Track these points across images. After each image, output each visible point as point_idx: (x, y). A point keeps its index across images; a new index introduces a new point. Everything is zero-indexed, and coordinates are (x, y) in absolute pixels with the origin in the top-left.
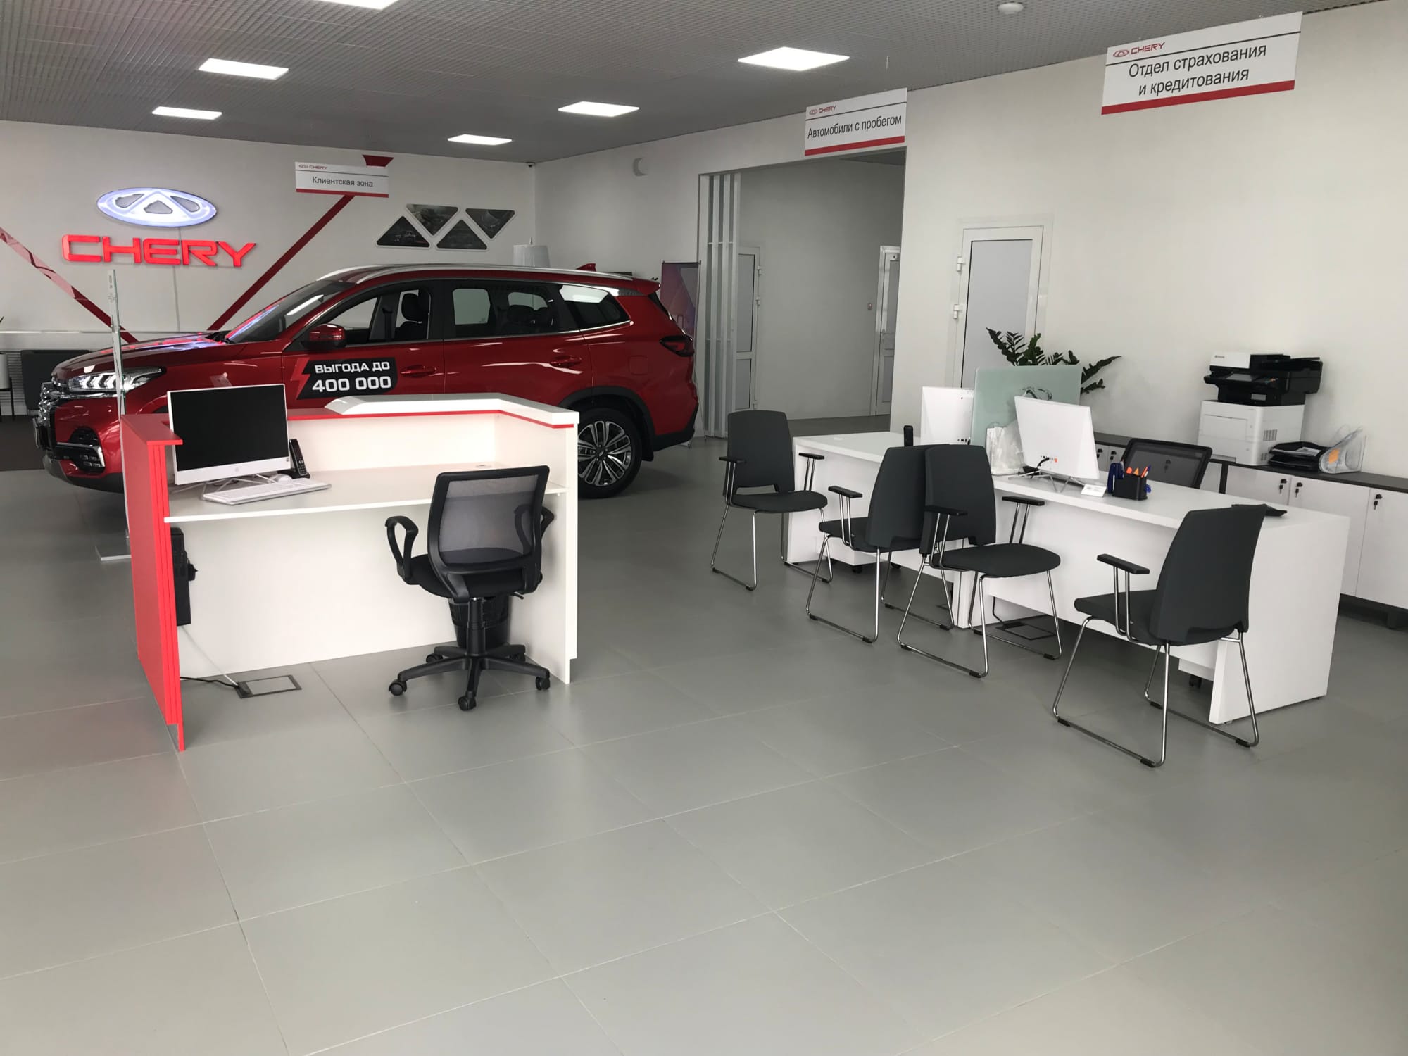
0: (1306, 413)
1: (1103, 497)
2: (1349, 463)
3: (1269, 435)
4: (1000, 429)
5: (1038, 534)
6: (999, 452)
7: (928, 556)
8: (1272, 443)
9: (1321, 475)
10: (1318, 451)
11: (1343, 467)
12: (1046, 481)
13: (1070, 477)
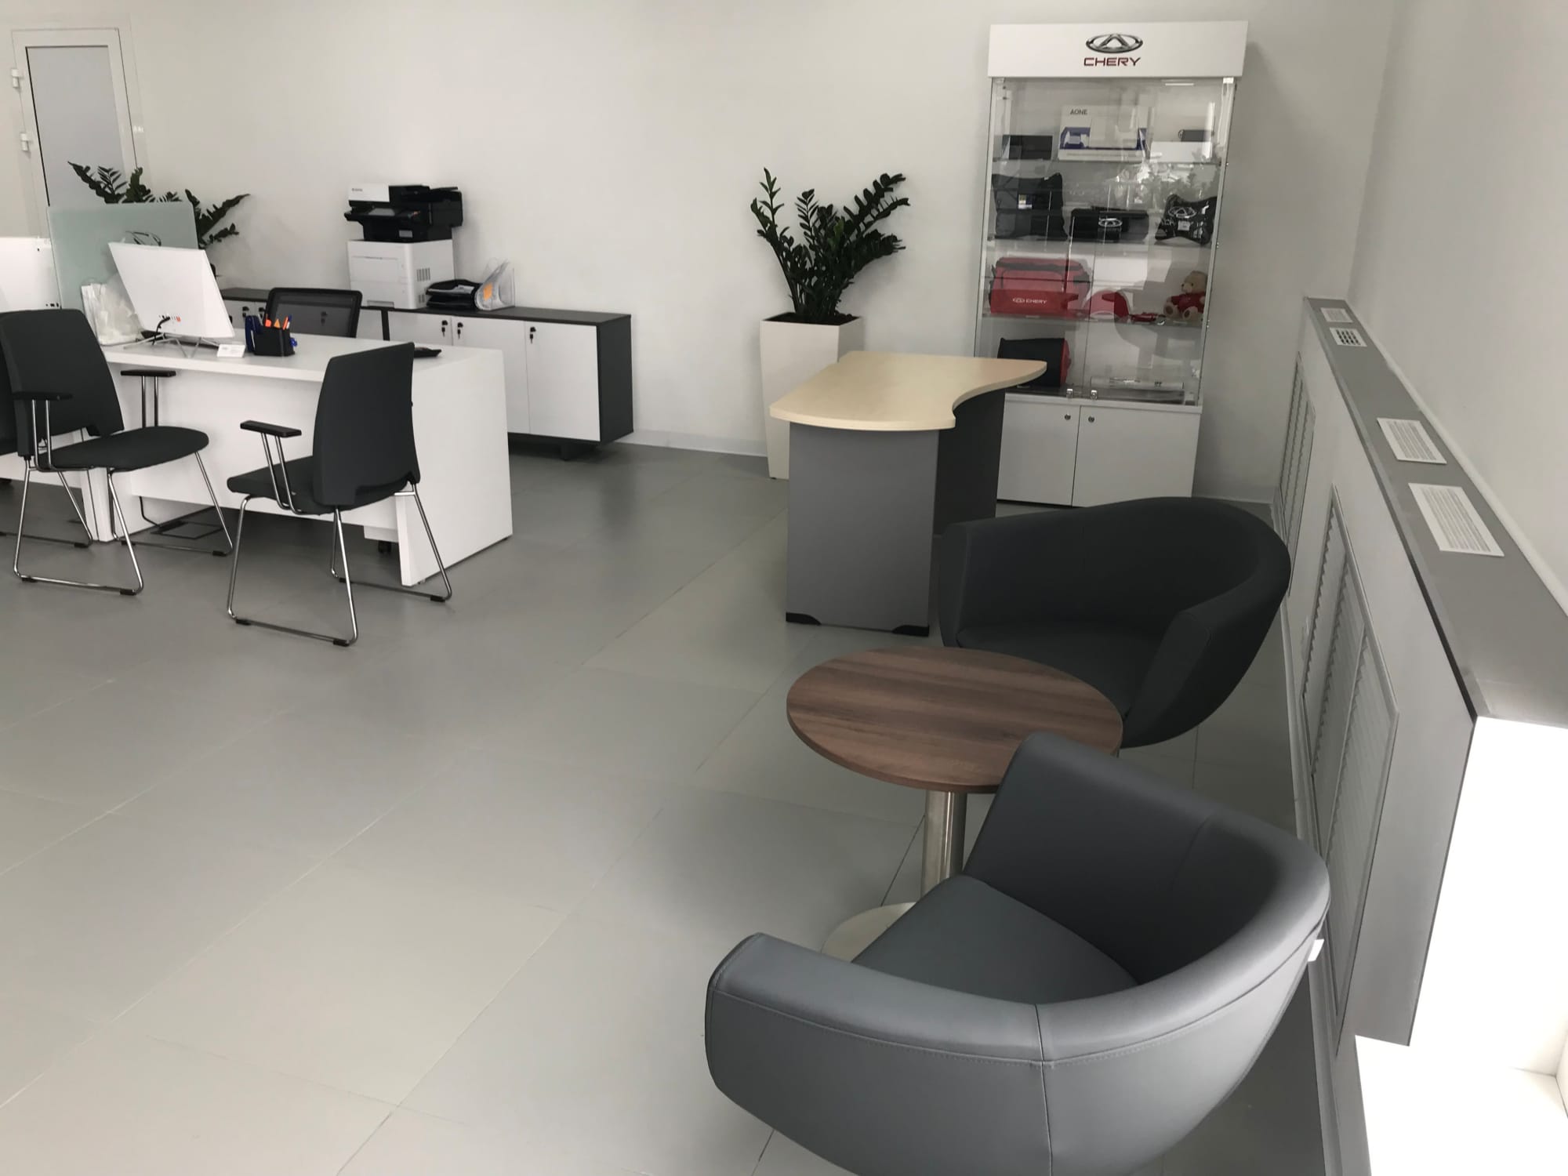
0: (456, 247)
1: (243, 357)
2: (503, 297)
3: (422, 274)
4: (99, 286)
5: (176, 413)
6: (104, 315)
7: (32, 457)
8: (427, 284)
9: (480, 312)
10: (472, 288)
11: (498, 303)
12: (173, 346)
13: (200, 338)
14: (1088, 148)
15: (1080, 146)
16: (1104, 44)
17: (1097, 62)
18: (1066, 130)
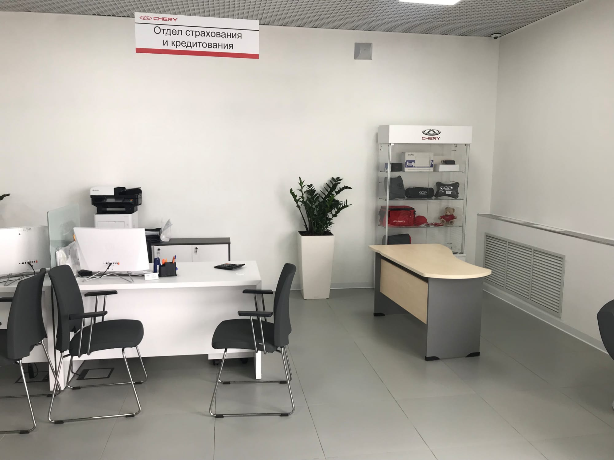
1: (159, 279)
13: (128, 272)
14: (415, 167)
15: (412, 166)
16: (428, 132)
17: (426, 138)
18: (407, 161)
